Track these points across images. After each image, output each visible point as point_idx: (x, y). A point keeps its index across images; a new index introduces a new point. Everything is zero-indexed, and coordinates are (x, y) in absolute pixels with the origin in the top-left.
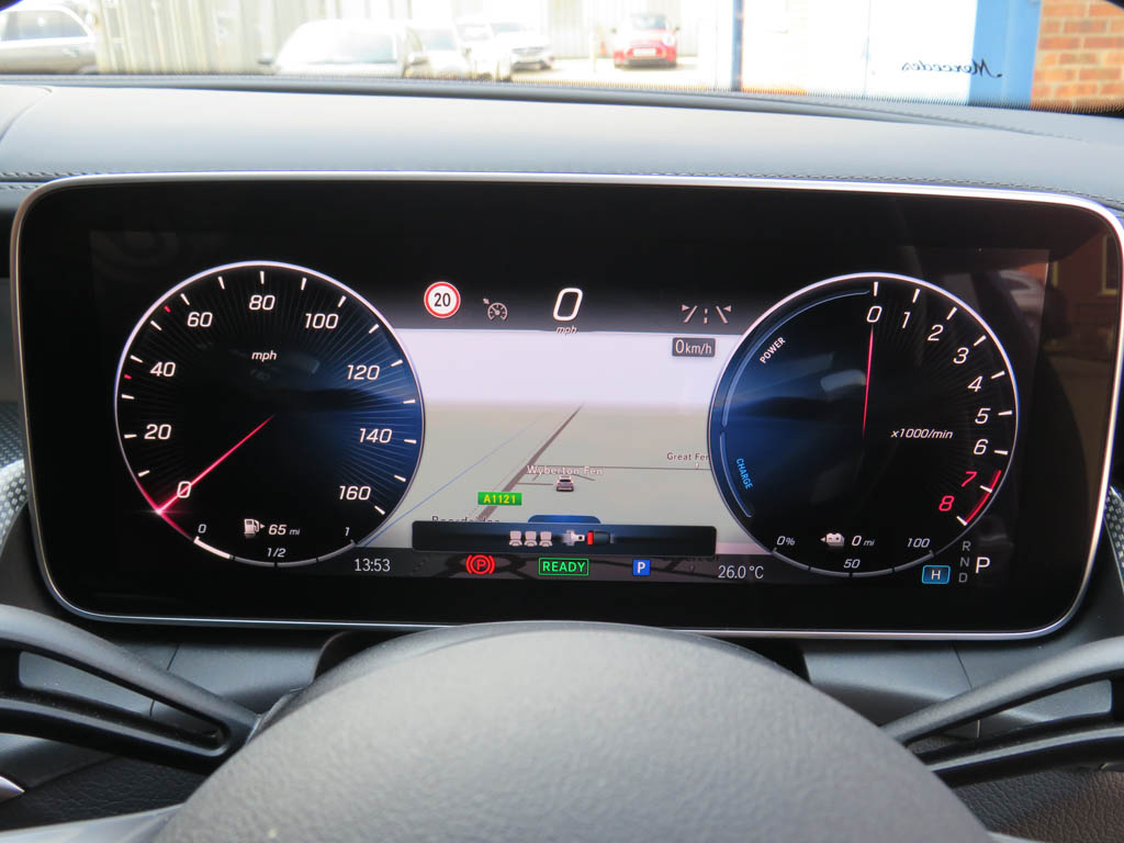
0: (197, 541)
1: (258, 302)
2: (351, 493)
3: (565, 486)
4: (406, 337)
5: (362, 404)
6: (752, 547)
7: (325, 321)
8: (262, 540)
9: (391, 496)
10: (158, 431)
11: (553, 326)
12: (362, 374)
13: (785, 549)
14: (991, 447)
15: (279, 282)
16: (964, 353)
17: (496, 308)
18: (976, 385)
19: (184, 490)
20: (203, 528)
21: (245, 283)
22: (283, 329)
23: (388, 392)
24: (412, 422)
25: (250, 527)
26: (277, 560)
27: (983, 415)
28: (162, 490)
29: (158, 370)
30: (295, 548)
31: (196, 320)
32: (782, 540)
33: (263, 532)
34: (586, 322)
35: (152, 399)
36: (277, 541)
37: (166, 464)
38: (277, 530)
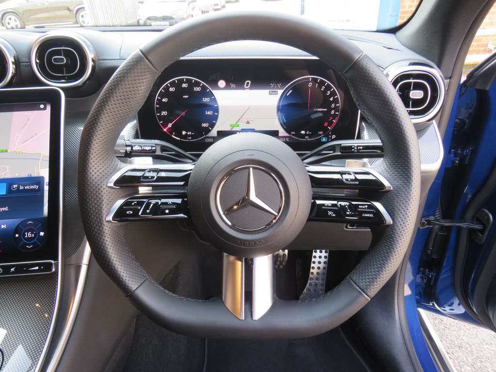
0: (173, 136)
1: (184, 85)
2: (205, 125)
3: (248, 122)
4: (214, 92)
5: (206, 106)
6: (287, 134)
7: (197, 89)
8: (186, 136)
9: (212, 125)
10: (164, 113)
11: (245, 89)
12: (206, 100)
13: (293, 135)
14: (335, 112)
15: (188, 81)
16: (329, 92)
17: (233, 86)
18: (331, 99)
19: (170, 125)
20: (174, 133)
21: (181, 81)
22: (189, 91)
23: (211, 104)
24: (216, 110)
25: (184, 133)
26: (189, 140)
27: (333, 106)
28: (165, 125)
29: (164, 100)
30: (193, 137)
31: (171, 89)
32: (293, 133)
33: (186, 134)
34: (251, 88)
35: (163, 106)
36: (189, 136)
37: (166, 120)
38: (189, 133)
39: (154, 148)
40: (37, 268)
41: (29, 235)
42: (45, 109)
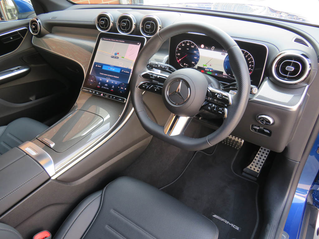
1: (188, 44)
2: (193, 63)
3: (211, 65)
4: (199, 49)
5: (195, 55)
6: (227, 75)
7: (193, 47)
9: (196, 63)
10: (179, 54)
11: (211, 50)
12: (195, 52)
13: (229, 75)
14: (251, 69)
15: (190, 43)
16: (249, 59)
17: (207, 48)
18: (250, 62)
19: (180, 60)
20: (181, 64)
21: (187, 42)
22: (189, 47)
23: (197, 54)
24: (198, 57)
25: (185, 64)
27: (250, 66)
28: (178, 59)
29: (179, 49)
31: (183, 45)
32: (229, 74)
34: (214, 50)
35: (179, 51)
36: (187, 66)
37: (179, 57)
38: (187, 65)
39: (166, 68)
40: (121, 99)
41: (122, 88)
42: (139, 45)
